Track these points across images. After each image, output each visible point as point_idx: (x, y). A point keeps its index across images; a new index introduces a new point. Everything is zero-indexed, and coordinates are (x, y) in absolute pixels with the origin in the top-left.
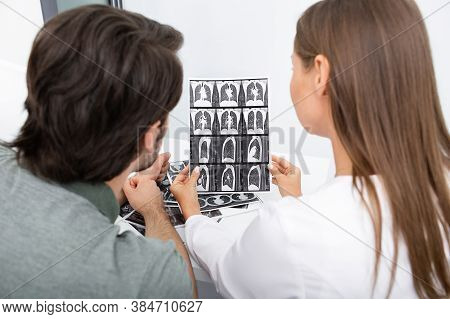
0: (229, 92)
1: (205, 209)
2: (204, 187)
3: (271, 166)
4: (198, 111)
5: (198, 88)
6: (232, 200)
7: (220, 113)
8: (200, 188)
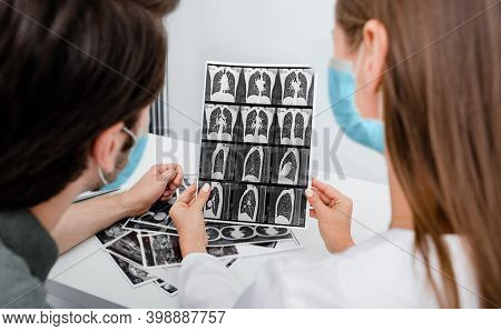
0: (260, 84)
1: (216, 242)
2: (215, 212)
3: (309, 192)
4: (215, 107)
5: (218, 77)
6: (255, 233)
7: (246, 112)
8: (209, 213)
